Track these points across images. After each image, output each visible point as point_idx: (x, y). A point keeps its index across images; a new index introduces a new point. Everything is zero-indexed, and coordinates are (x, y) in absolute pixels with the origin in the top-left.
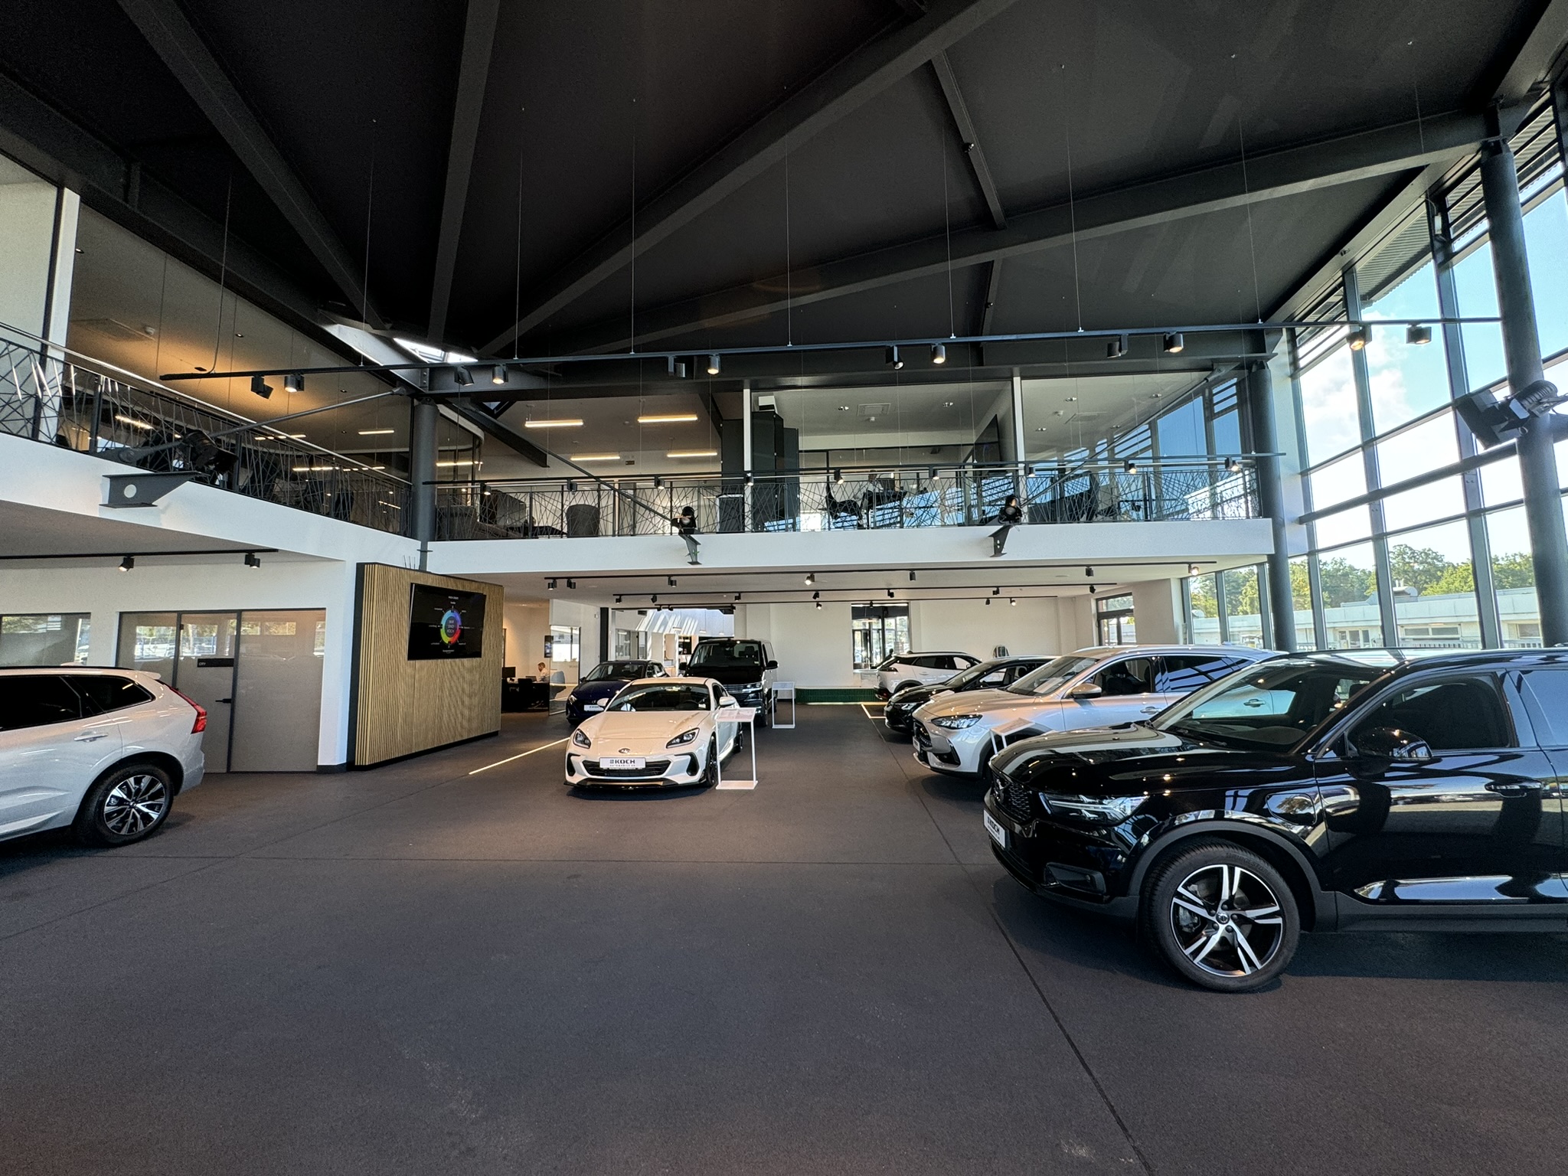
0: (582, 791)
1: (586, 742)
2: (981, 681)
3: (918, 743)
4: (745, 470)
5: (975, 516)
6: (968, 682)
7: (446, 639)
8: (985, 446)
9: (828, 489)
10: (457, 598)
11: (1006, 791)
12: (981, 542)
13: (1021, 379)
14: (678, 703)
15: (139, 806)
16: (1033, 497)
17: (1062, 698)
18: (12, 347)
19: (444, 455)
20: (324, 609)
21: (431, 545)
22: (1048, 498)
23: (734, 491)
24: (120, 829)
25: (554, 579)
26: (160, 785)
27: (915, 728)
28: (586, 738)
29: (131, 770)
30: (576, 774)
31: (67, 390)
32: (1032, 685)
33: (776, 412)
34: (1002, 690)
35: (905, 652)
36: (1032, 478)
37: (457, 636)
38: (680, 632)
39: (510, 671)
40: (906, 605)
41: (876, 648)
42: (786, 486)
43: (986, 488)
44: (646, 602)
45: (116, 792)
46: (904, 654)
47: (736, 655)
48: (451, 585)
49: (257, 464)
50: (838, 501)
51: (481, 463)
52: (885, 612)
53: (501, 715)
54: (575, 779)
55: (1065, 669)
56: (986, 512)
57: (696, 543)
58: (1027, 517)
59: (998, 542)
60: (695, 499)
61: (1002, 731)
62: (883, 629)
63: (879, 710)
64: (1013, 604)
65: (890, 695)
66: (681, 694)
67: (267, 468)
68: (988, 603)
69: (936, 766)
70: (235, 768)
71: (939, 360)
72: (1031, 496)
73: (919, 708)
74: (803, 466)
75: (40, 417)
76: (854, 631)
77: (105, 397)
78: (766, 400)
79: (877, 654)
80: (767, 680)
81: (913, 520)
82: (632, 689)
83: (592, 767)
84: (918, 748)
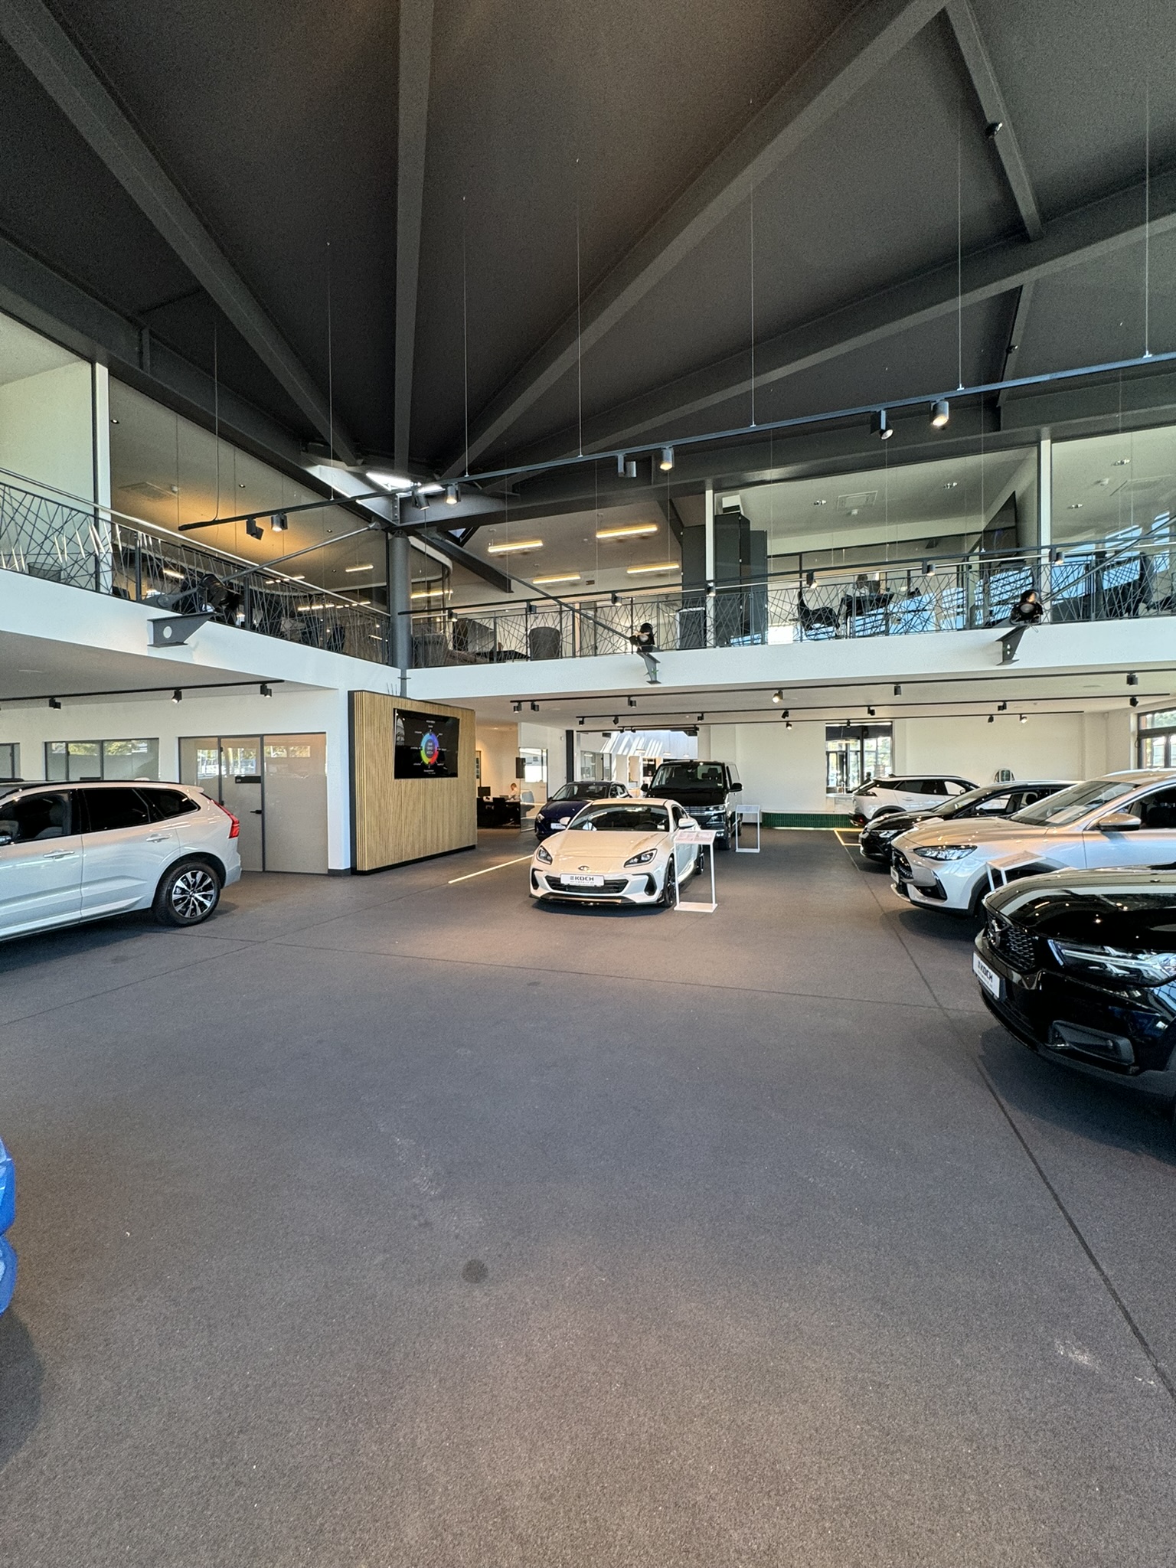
0: (546, 904)
1: (548, 858)
2: (978, 808)
3: (897, 874)
4: (707, 579)
5: (980, 618)
6: (960, 810)
7: (426, 760)
8: (997, 533)
9: (800, 595)
10: (433, 722)
11: (1002, 934)
12: (986, 648)
13: (1052, 443)
14: (638, 824)
15: (196, 895)
16: (1059, 590)
17: (1085, 830)
18: (74, 512)
19: (416, 587)
20: (325, 733)
21: (409, 672)
22: (1080, 590)
23: (694, 604)
24: (184, 914)
25: (519, 702)
26: (209, 880)
27: (894, 858)
28: (548, 855)
29: (189, 866)
30: (540, 888)
31: (115, 547)
32: (1044, 814)
33: (742, 513)
34: (1005, 818)
35: (887, 776)
36: (1059, 566)
37: (435, 757)
38: (644, 754)
39: (484, 791)
40: (890, 724)
41: (854, 771)
42: (751, 595)
43: (994, 586)
44: (608, 724)
45: (179, 883)
46: (885, 778)
47: (700, 777)
48: (428, 710)
49: (263, 603)
50: (811, 609)
51: (451, 592)
52: (865, 733)
53: (477, 830)
54: (539, 893)
55: (1090, 796)
56: (994, 612)
57: (655, 661)
58: (1049, 615)
59: (1009, 647)
60: (654, 614)
61: (1001, 865)
62: (862, 751)
63: (854, 837)
64: (1024, 721)
65: (865, 821)
66: (641, 815)
67: (271, 606)
68: (991, 720)
69: (918, 900)
70: (267, 869)
71: (940, 421)
72: (1057, 589)
73: (900, 836)
74: (771, 570)
75: (99, 573)
76: (828, 753)
77: (143, 551)
78: (730, 500)
79: (854, 778)
80: (731, 804)
81: (900, 626)
82: (593, 809)
83: (554, 882)
84: (897, 879)
